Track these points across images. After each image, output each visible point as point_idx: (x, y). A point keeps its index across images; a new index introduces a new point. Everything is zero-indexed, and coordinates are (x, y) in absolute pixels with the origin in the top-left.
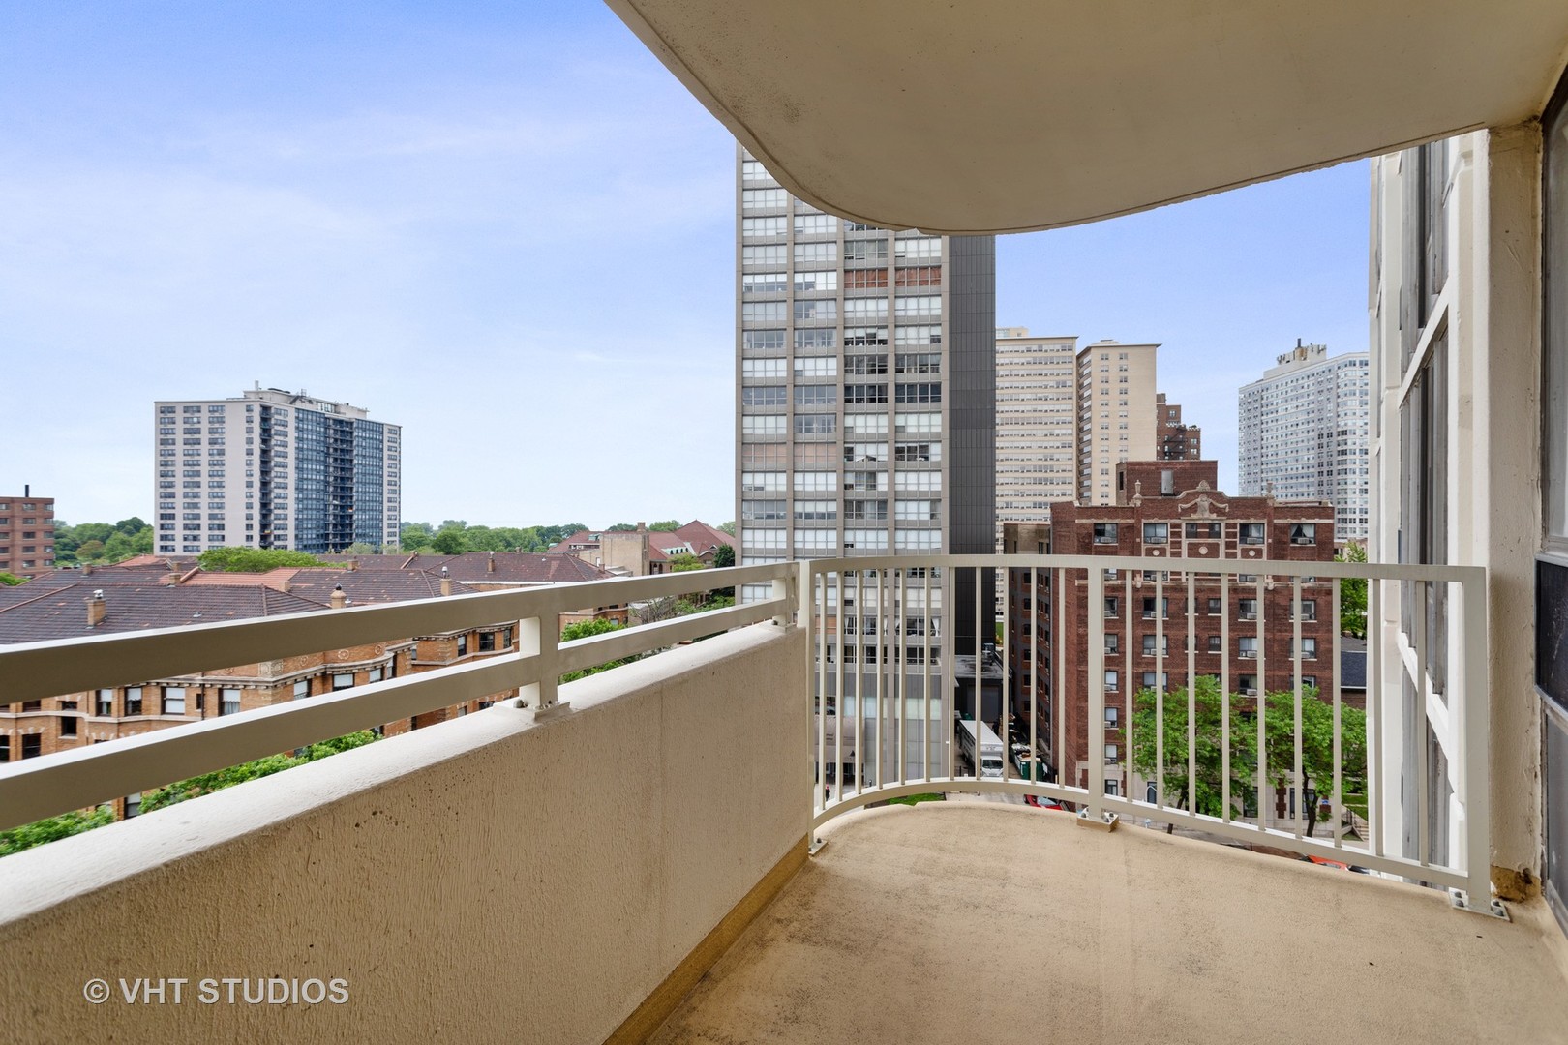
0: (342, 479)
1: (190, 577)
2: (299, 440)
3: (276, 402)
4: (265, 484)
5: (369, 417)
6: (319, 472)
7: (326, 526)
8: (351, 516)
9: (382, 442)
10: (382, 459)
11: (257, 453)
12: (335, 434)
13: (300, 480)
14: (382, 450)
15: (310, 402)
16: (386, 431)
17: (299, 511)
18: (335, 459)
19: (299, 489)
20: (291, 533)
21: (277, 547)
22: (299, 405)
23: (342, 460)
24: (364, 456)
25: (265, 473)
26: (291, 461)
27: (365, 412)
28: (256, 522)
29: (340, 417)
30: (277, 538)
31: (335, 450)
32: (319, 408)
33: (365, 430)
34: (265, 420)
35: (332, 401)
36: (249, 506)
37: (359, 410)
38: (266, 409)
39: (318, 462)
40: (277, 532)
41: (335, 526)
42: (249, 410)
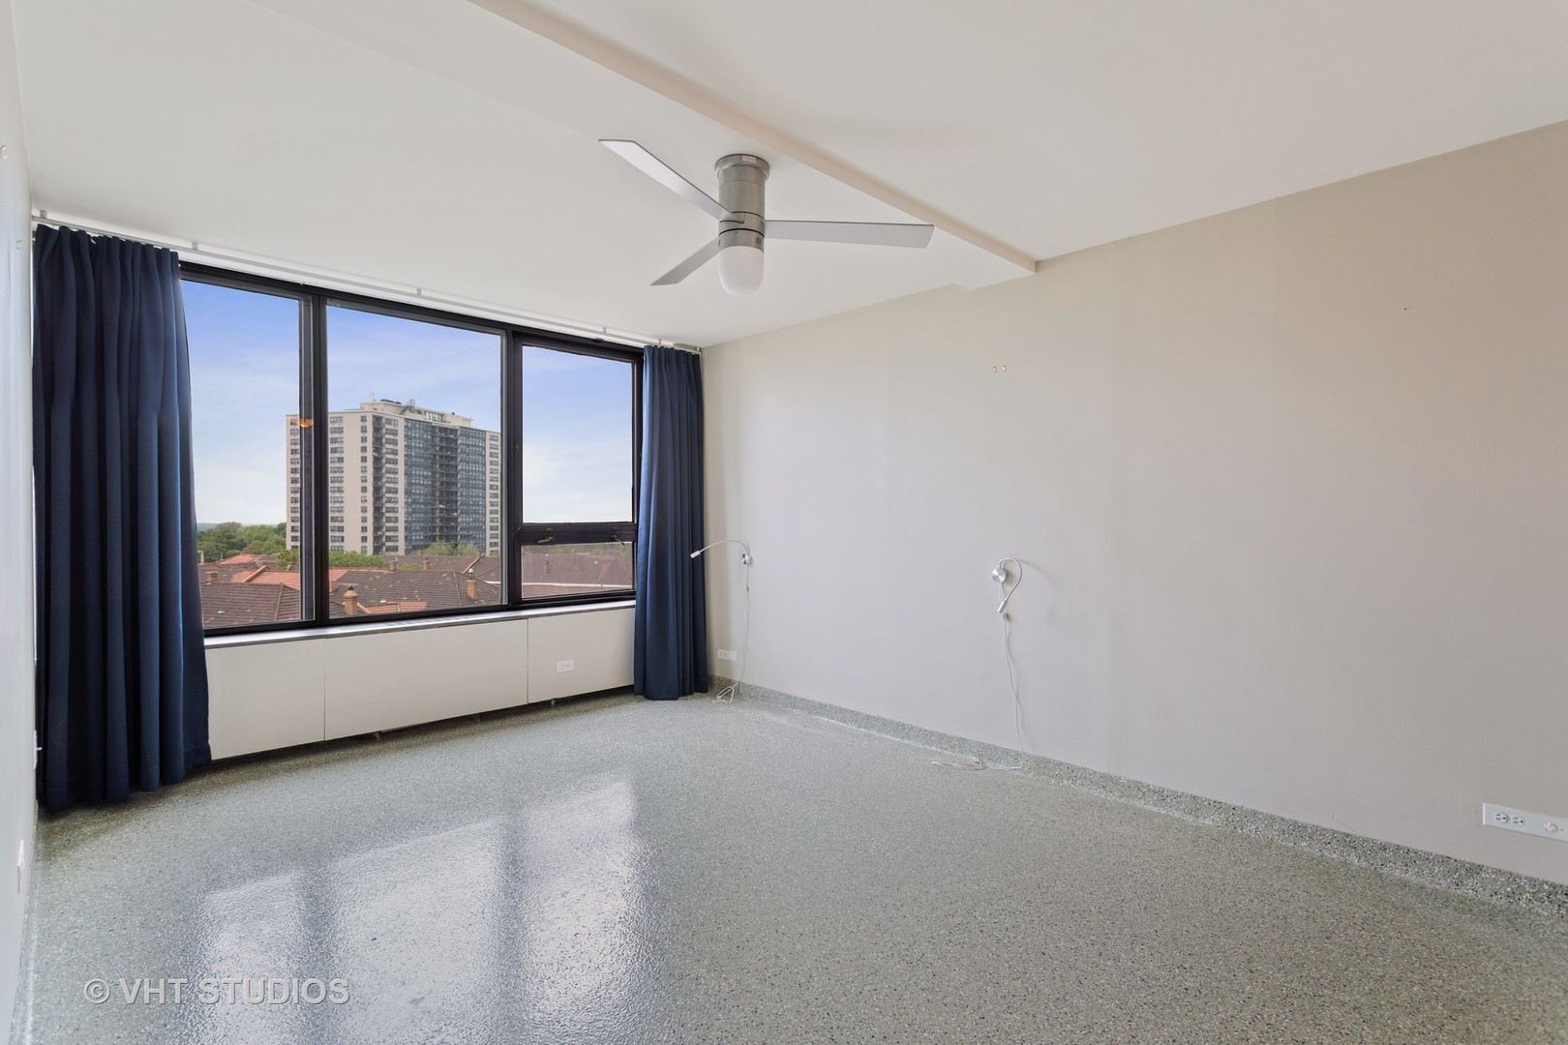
0: (447, 483)
1: (257, 575)
2: (408, 447)
3: (388, 412)
4: (377, 490)
5: (474, 425)
6: (426, 477)
7: (434, 528)
8: (456, 519)
9: (484, 448)
10: (484, 464)
11: (370, 460)
12: (441, 441)
13: (409, 484)
14: (484, 456)
15: (419, 412)
16: (488, 438)
17: (408, 514)
18: (442, 466)
19: (408, 493)
20: (401, 534)
21: (389, 549)
22: (409, 415)
23: (447, 466)
24: (468, 462)
25: (377, 478)
26: (401, 467)
27: (469, 420)
28: (370, 524)
29: (446, 425)
30: (389, 539)
31: (442, 457)
32: (427, 418)
33: (468, 437)
34: (377, 429)
35: (440, 411)
36: (364, 510)
37: (464, 419)
38: (377, 419)
39: (425, 468)
40: (388, 534)
41: (441, 528)
42: (363, 419)
